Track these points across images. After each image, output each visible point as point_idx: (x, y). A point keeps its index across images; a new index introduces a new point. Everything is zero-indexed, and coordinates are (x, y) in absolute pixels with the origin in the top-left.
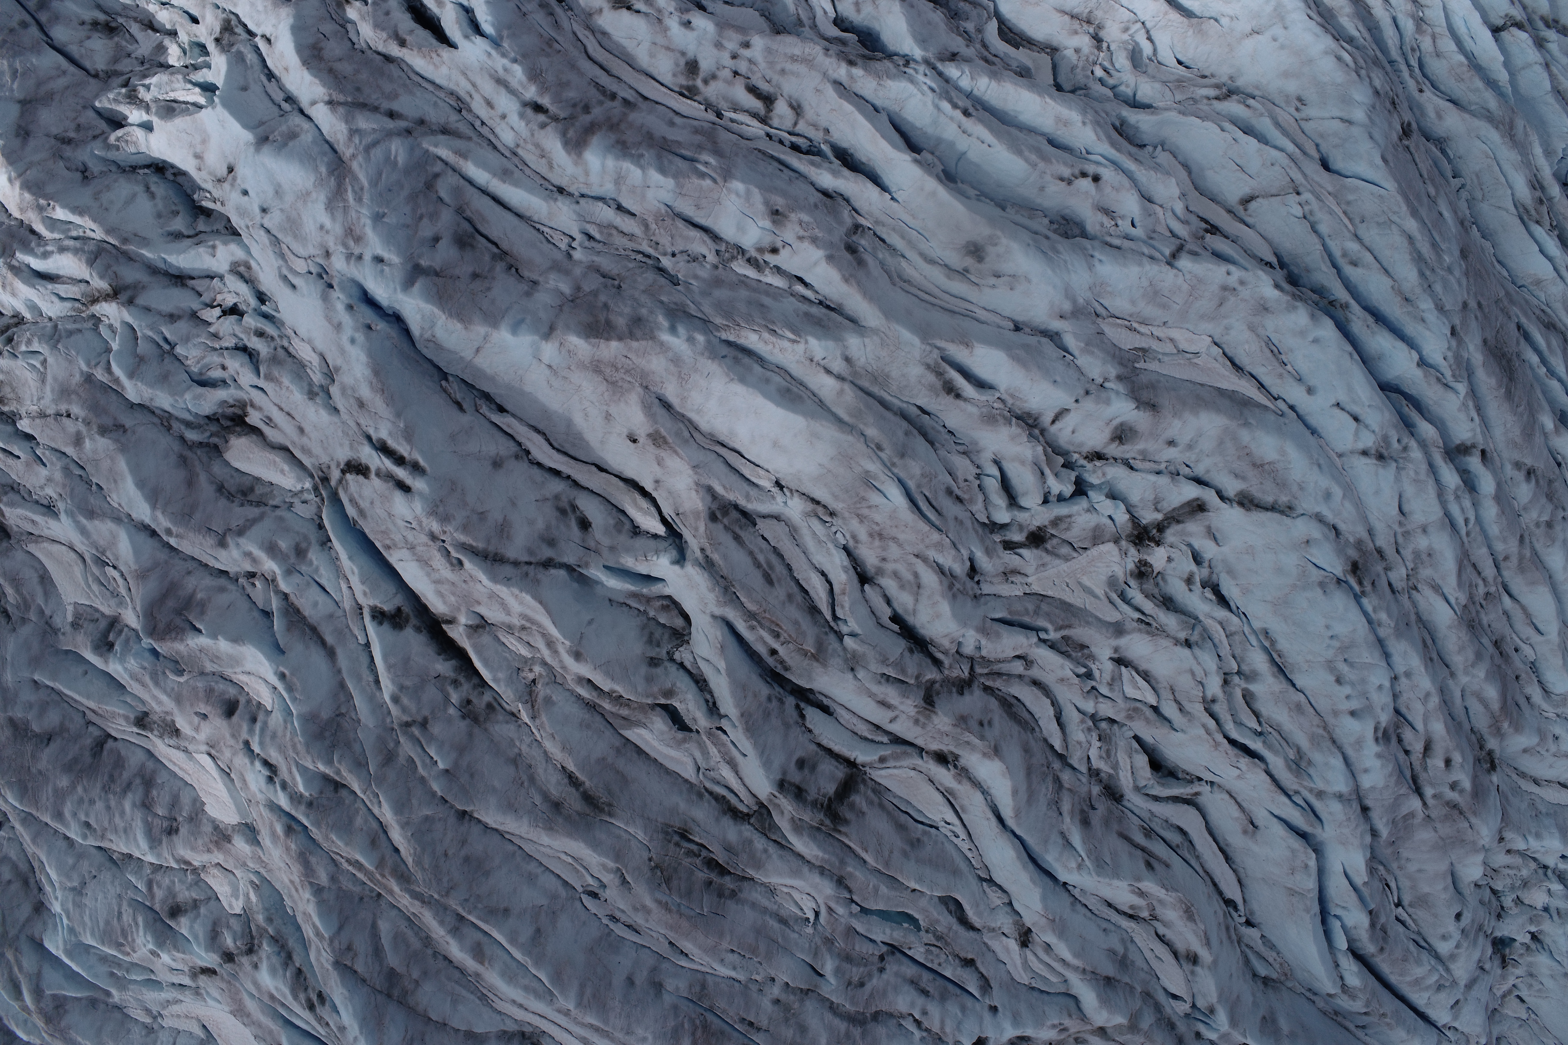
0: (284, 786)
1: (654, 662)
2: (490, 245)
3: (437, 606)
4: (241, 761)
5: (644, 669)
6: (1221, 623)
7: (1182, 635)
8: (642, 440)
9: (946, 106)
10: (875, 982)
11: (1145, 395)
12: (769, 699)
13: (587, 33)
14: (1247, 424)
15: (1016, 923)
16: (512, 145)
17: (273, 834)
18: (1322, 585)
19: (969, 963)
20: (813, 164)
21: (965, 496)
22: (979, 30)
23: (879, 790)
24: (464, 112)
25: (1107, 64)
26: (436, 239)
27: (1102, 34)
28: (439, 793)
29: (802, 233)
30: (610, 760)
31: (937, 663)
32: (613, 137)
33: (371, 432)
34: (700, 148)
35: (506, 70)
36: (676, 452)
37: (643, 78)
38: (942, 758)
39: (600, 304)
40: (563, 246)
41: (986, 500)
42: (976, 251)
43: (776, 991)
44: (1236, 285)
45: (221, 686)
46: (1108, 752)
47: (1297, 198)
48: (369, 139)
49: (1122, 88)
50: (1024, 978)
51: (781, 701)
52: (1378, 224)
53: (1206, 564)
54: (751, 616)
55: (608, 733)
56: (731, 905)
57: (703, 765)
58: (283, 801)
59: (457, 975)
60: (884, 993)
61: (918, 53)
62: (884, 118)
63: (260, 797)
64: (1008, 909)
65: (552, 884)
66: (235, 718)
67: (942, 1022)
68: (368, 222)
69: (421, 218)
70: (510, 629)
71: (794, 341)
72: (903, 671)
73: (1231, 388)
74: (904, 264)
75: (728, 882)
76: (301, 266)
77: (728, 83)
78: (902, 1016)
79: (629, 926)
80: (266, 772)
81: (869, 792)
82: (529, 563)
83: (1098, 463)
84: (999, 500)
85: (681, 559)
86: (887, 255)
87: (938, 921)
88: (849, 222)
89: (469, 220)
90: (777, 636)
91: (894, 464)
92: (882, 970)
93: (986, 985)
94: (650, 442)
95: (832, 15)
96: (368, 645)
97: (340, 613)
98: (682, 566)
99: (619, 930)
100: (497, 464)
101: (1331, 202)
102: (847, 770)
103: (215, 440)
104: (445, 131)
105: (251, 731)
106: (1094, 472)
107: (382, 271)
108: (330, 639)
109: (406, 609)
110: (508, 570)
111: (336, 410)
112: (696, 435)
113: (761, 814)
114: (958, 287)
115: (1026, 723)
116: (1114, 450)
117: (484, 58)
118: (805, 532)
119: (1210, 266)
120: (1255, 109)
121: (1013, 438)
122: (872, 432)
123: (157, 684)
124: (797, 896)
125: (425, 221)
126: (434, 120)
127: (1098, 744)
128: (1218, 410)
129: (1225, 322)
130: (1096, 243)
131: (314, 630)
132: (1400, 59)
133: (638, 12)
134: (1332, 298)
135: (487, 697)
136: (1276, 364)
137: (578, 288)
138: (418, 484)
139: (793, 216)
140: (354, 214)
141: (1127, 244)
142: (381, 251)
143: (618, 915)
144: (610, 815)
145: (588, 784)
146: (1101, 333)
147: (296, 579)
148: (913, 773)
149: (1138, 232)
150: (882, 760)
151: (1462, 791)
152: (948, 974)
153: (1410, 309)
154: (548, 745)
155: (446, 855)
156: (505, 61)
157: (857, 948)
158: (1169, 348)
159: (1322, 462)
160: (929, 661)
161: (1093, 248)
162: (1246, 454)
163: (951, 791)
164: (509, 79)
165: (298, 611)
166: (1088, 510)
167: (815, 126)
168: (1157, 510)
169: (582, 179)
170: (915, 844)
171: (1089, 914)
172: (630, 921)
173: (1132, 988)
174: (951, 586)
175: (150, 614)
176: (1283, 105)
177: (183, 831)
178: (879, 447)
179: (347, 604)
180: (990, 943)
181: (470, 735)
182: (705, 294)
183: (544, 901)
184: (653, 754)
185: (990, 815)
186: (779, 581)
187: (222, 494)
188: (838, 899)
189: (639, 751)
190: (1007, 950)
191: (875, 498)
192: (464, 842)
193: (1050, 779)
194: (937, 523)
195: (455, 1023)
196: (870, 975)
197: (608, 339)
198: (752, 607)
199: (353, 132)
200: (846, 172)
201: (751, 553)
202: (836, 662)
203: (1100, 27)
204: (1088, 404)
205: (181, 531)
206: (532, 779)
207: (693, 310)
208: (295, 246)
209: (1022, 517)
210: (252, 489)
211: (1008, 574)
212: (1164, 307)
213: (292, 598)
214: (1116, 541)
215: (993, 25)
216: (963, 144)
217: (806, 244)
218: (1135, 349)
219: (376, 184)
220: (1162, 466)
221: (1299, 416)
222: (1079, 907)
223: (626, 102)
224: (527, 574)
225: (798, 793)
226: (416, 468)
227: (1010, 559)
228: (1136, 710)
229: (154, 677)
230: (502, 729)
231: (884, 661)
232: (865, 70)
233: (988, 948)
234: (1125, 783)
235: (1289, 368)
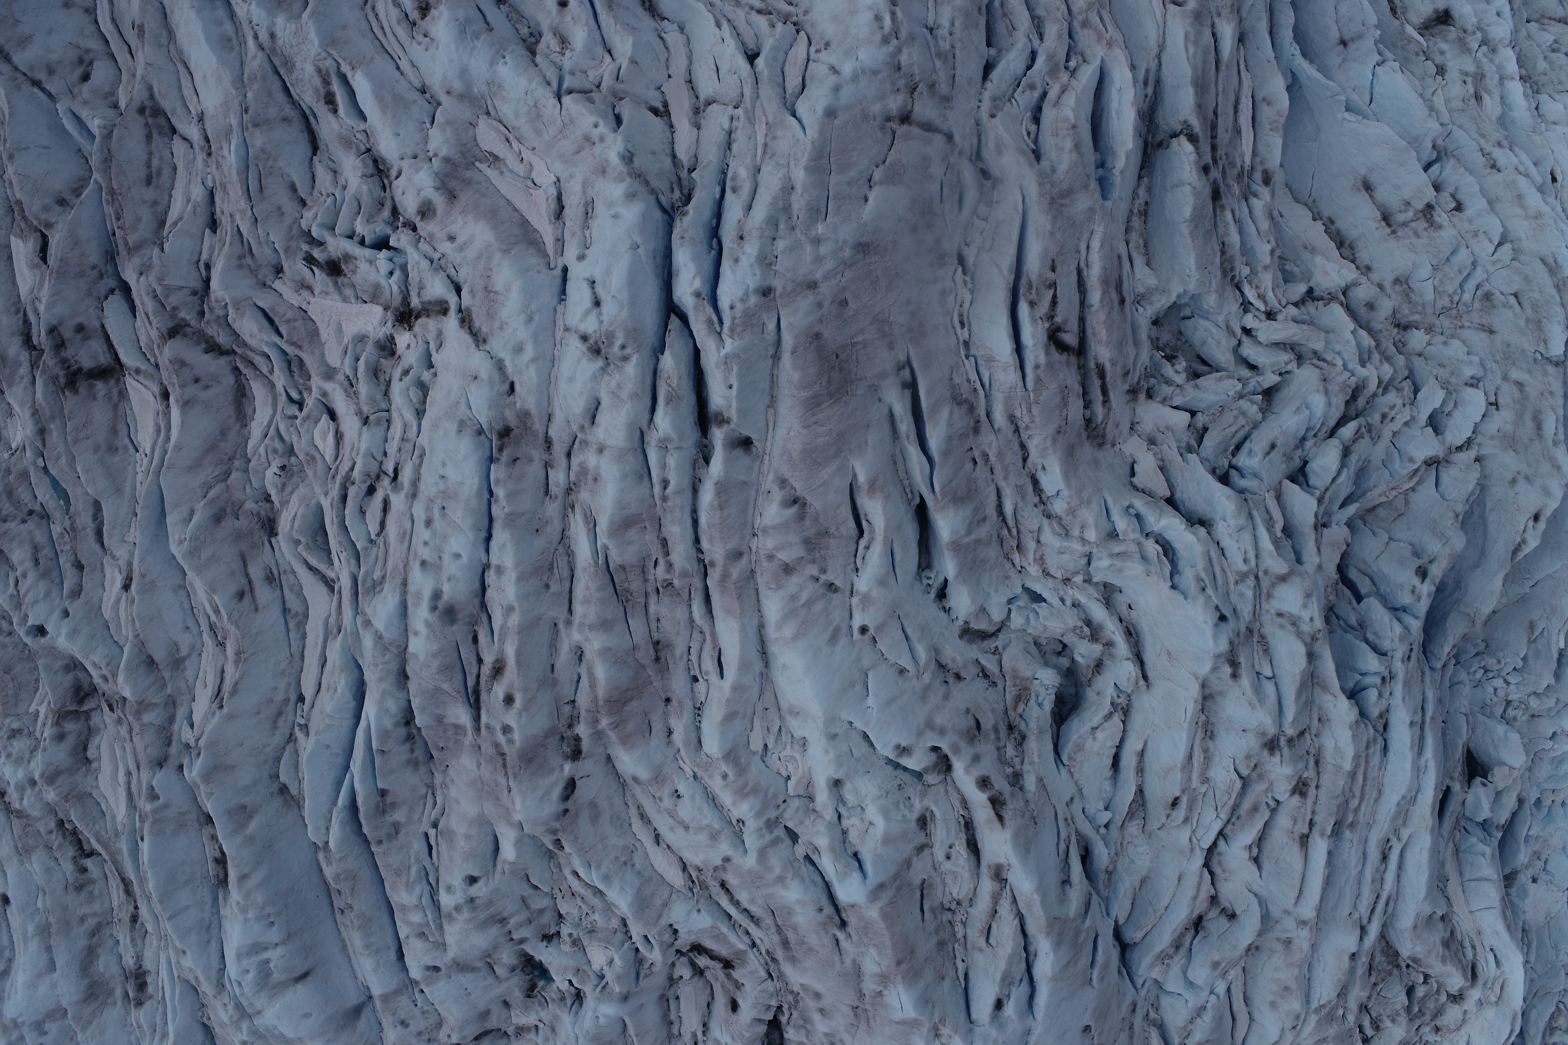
1: (62, 202)
5: (50, 202)
6: (405, 425)
7: (365, 409)
8: (136, 28)
10: (12, 525)
11: (453, 184)
12: (94, 268)
15: (129, 564)
18: (462, 424)
19: (79, 566)
21: (309, 202)
23: (123, 394)
31: (202, 313)
36: (145, 48)
41: (317, 213)
44: (597, 140)
46: (283, 486)
50: (107, 613)
51: (101, 276)
53: (434, 370)
54: (111, 193)
55: (4, 232)
57: (35, 293)
60: (14, 540)
67: (28, 591)
72: (167, 296)
73: (536, 226)
78: (13, 568)
81: (115, 391)
82: (26, 76)
83: (407, 231)
87: (81, 517)
90: (119, 220)
91: (248, 129)
92: (24, 521)
93: (76, 593)
94: (137, 32)
101: (761, 130)
102: (112, 362)
110: (9, 70)
112: (172, 47)
114: (402, 32)
115: (245, 416)
118: (196, 163)
119: (583, 111)
122: (250, 96)
124: (19, 425)
127: (276, 471)
128: (495, 228)
129: (574, 170)
130: (523, 53)
136: (580, 223)
146: (472, 124)
148: (151, 399)
149: (567, 64)
150: (138, 371)
151: (511, 742)
152: (61, 562)
153: (738, 247)
157: (21, 492)
158: (520, 169)
160: (198, 307)
161: (512, 52)
162: (487, 275)
168: (420, 296)
170: (112, 449)
171: (186, 606)
173: (165, 685)
178: (246, 109)
180: (106, 565)
184: (15, 264)
186: (157, 187)
188: (31, 444)
190: (113, 582)
191: (226, 150)
194: (253, 195)
196: (14, 518)
198: (115, 186)
201: (151, 154)
202: (136, 261)
209: (331, 241)
211: (304, 287)
212: (538, 132)
214: (386, 309)
218: (491, 154)
220: (436, 256)
221: (562, 277)
222: (183, 593)
224: (16, 80)
225: (60, 345)
227: (305, 271)
228: (313, 458)
231: (161, 280)
233: (103, 571)
234: (284, 524)
235: (587, 233)
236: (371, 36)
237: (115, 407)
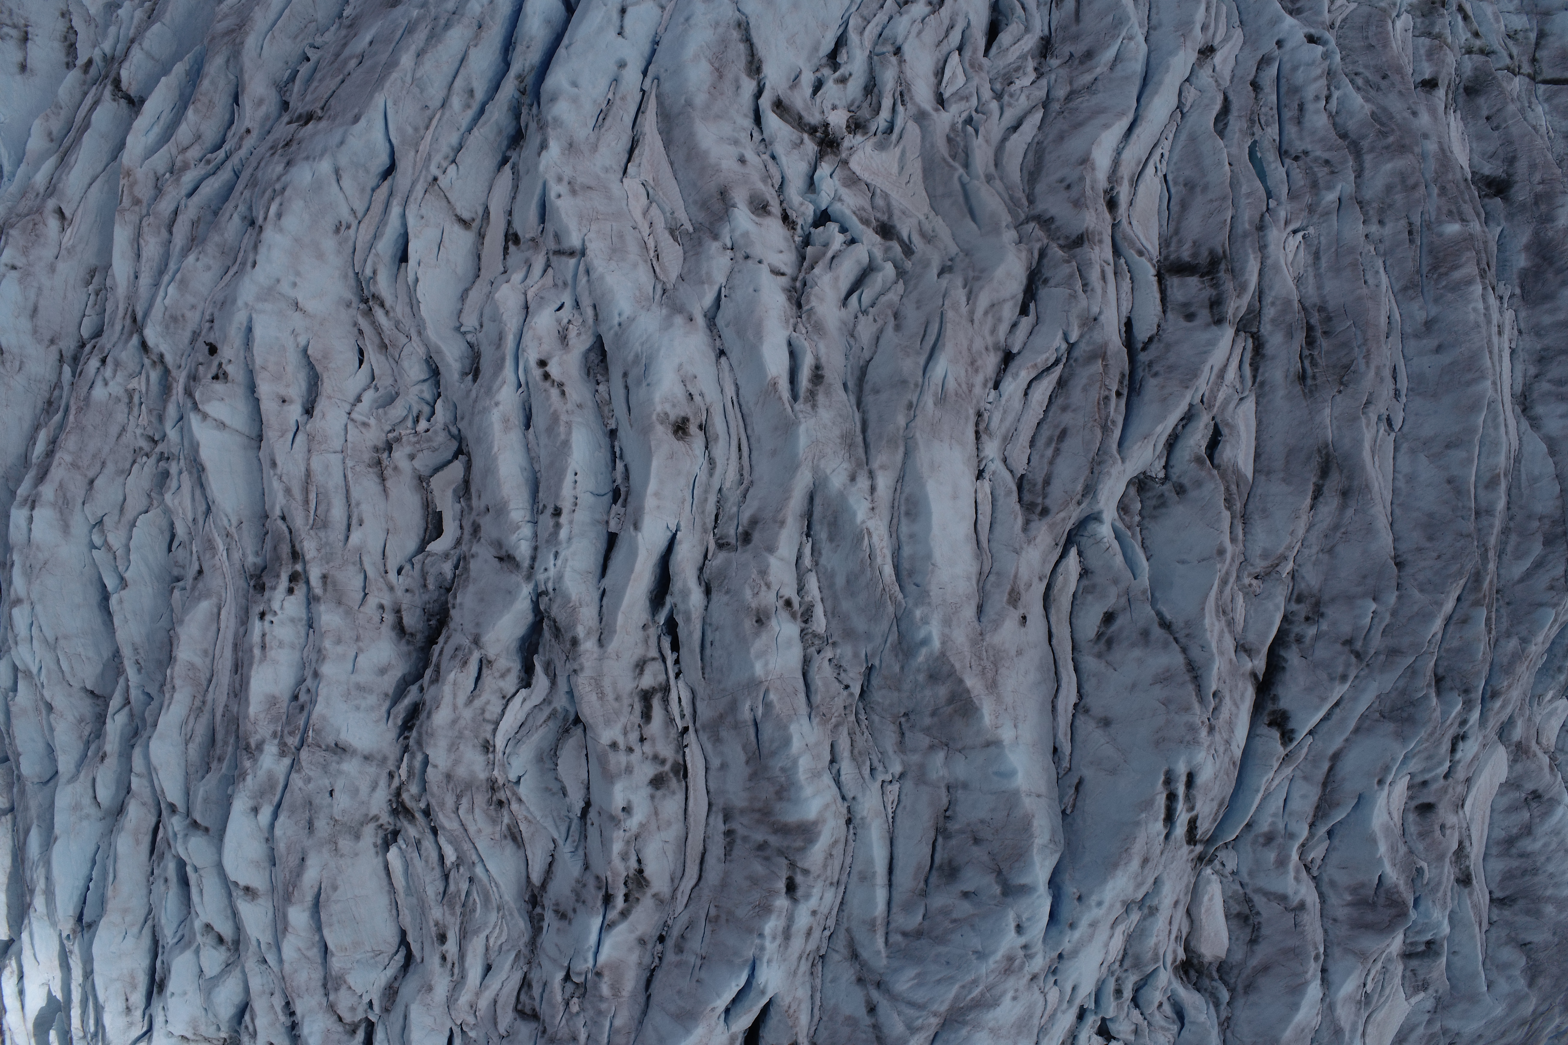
0: (1464, 722)
1: (1180, 490)
2: (939, 848)
3: (1250, 694)
4: (1461, 774)
5: (1193, 494)
6: (861, 33)
7: (894, 60)
8: (1021, 611)
9: (563, 534)
10: (1318, 153)
11: (717, 206)
12: (1156, 375)
13: (679, 896)
14: (689, 103)
15: (1201, 66)
16: (833, 889)
17: (1503, 707)
19: (1255, 85)
20: (688, 619)
21: (890, 312)
22: (446, 556)
23: (1165, 243)
24: (822, 952)
25: (409, 423)
26: (966, 895)
27: (381, 444)
28: (1396, 593)
29: (764, 588)
30: (1282, 475)
31: (1042, 254)
32: (778, 806)
33: (1162, 837)
34: (737, 726)
35: (774, 938)
36: (1016, 576)
37: (691, 820)
38: (1112, 204)
39: (936, 719)
40: (896, 787)
41: (882, 294)
42: (680, 428)
43: (1374, 228)
44: (565, 183)
45: (1413, 829)
46: (1017, 70)
47: (441, 177)
48: (911, 1012)
49: (428, 396)
50: (1238, 34)
51: (1150, 364)
52: (422, 92)
53: (819, 74)
54: (1106, 429)
55: (1259, 491)
56: (1331, 305)
57: (1236, 397)
58: (1475, 715)
59: (1514, 491)
60: (1322, 140)
61: (526, 590)
62: (606, 582)
63: (1480, 738)
64: (1194, 80)
65: (1404, 461)
66: (1431, 799)
68: (991, 961)
69: (954, 921)
70: (1231, 623)
71: (870, 534)
72: (1071, 276)
73: (659, 137)
74: (727, 485)
75: (1315, 320)
76: (1053, 995)
77: (653, 740)
78: (1330, 115)
79: (1395, 378)
80: (1461, 745)
81: (1173, 248)
82: (1176, 640)
83: (793, 215)
84: (878, 281)
85: (1095, 517)
86: (729, 504)
87: (1241, 130)
88: (722, 556)
89: (926, 881)
90: (1107, 398)
91: (916, 385)
92: (1306, 153)
93: (1264, 62)
94: (1020, 604)
95: (523, 692)
96: (1310, 733)
97: (1298, 773)
98: (1100, 512)
99: (1404, 384)
100: (1106, 723)
101: (424, 146)
102: (1167, 276)
103: (1215, 975)
104: (855, 956)
105: (1435, 779)
106: (803, 214)
107: (1029, 919)
108: (1326, 766)
109: (1266, 720)
110: (1195, 653)
111: (1155, 882)
112: (986, 569)
113: (1245, 326)
114: (718, 424)
115: (1036, 152)
116: (775, 209)
117: (774, 965)
118: (1003, 430)
119: (563, 216)
120: (374, 263)
121: (822, 300)
122: (901, 420)
123: (1439, 884)
124: (1290, 257)
125: (954, 916)
126: (852, 971)
127: (1017, 82)
128: (691, 135)
129: (602, 175)
130: (603, 329)
131: (1325, 784)
132: (229, 166)
133: (639, 861)
134: (517, 95)
135: (1294, 607)
136: (614, 109)
137: (932, 747)
138: (1182, 770)
139: (754, 605)
140: (991, 978)
141: (586, 303)
142: (1012, 933)
143: (1392, 393)
144: (1327, 446)
145: (1314, 479)
146: (681, 278)
147: (1294, 827)
148: (1134, 222)
149: (567, 298)
150: (1141, 253)
152: (1275, 97)
153: (487, 18)
154: (1301, 532)
155: (1439, 557)
156: (768, 944)
157: (1302, 183)
158: (654, 211)
159: (682, 20)
160: (1045, 261)
161: (611, 328)
162: (715, 89)
163: (1131, 181)
164: (780, 929)
165: (1318, 808)
166: (840, 200)
167: (646, 641)
168: (802, 142)
169: (834, 808)
170: (1190, 186)
171: (1154, 11)
172: (1391, 380)
174: (977, 279)
175: (1386, 929)
176: (351, 243)
177: (1530, 786)
178: (910, 406)
179: (1288, 771)
180: (1228, 78)
181: (1333, 600)
182: (868, 636)
183: (1422, 458)
184: (1253, 444)
185: (1134, 137)
186: (1056, 427)
187: (1258, 937)
188: (1276, 221)
189: (1257, 456)
190: (1225, 61)
191: (951, 384)
192: (1420, 550)
193: (1070, 105)
194: (938, 320)
195: (1551, 469)
196: (1316, 159)
197: (968, 691)
198: (1099, 433)
199: (913, 1030)
200: (676, 585)
201: (1051, 463)
202: (1098, 336)
203: (376, 449)
204: (757, 251)
205: (1311, 948)
206: (1336, 527)
207: (893, 638)
208: (1039, 1013)
209: (878, 254)
210: (1238, 915)
211: (928, 238)
212: (621, 236)
213: (1309, 820)
214: (845, 163)
215: (434, 547)
216: (586, 499)
217: (771, 578)
218: (676, 240)
219: (951, 978)
220: (766, 157)
221: (649, 63)
222: (1154, 22)
223: (727, 819)
224: (1187, 635)
225: (1216, 304)
226: (1169, 781)
227: (918, 243)
228: (972, 66)
229: (1434, 890)
230: (1312, 579)
231: (1074, 296)
232: (574, 626)
233: (1233, 77)
234: (1030, 42)
235: (610, 96)
236: (752, 440)
237: (1177, 232)
